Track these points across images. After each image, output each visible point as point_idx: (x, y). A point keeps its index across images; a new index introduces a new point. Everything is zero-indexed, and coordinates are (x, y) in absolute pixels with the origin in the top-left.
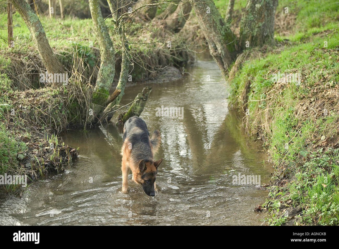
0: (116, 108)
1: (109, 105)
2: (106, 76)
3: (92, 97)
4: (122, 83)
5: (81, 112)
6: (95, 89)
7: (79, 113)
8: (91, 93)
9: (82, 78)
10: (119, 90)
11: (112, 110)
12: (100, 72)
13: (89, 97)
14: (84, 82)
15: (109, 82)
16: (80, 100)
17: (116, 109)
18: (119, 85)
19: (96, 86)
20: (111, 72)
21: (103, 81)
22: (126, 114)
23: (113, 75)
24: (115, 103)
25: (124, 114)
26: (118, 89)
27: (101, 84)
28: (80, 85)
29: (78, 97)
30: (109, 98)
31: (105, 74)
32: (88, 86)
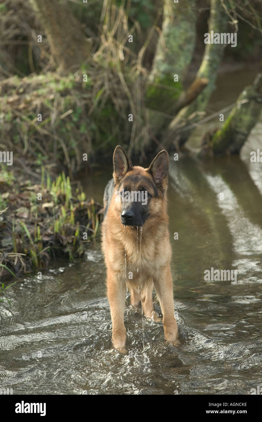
0: (196, 120)
1: (183, 112)
2: (176, 49)
3: (145, 95)
4: (211, 63)
5: (122, 128)
6: (151, 78)
7: (116, 130)
8: (143, 86)
9: (124, 52)
10: (205, 81)
11: (188, 123)
12: (162, 40)
13: (138, 94)
14: (129, 62)
15: (183, 63)
16: (118, 102)
17: (196, 122)
18: (204, 68)
19: (155, 71)
20: (188, 41)
21: (170, 60)
22: (219, 133)
23: (191, 47)
24: (196, 109)
25: (215, 132)
26: (203, 76)
27: (164, 67)
28: (119, 68)
29: (115, 95)
30: (182, 96)
31: (174, 44)
32: (136, 70)
